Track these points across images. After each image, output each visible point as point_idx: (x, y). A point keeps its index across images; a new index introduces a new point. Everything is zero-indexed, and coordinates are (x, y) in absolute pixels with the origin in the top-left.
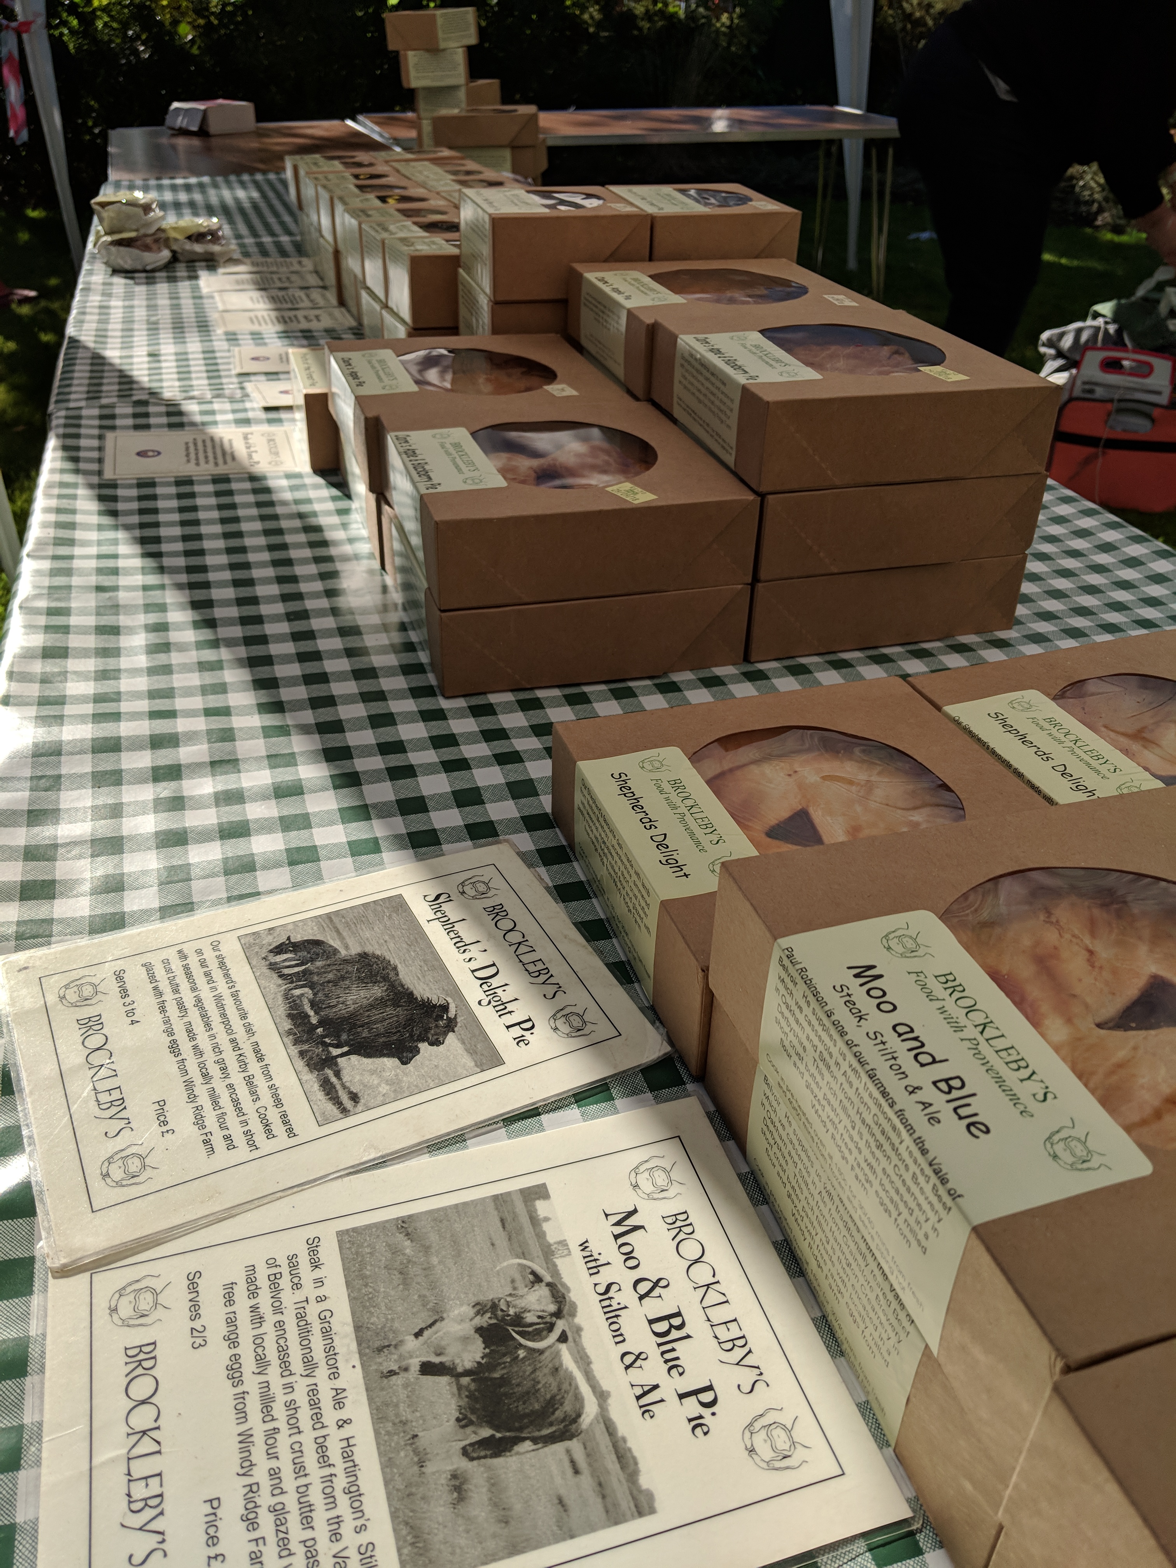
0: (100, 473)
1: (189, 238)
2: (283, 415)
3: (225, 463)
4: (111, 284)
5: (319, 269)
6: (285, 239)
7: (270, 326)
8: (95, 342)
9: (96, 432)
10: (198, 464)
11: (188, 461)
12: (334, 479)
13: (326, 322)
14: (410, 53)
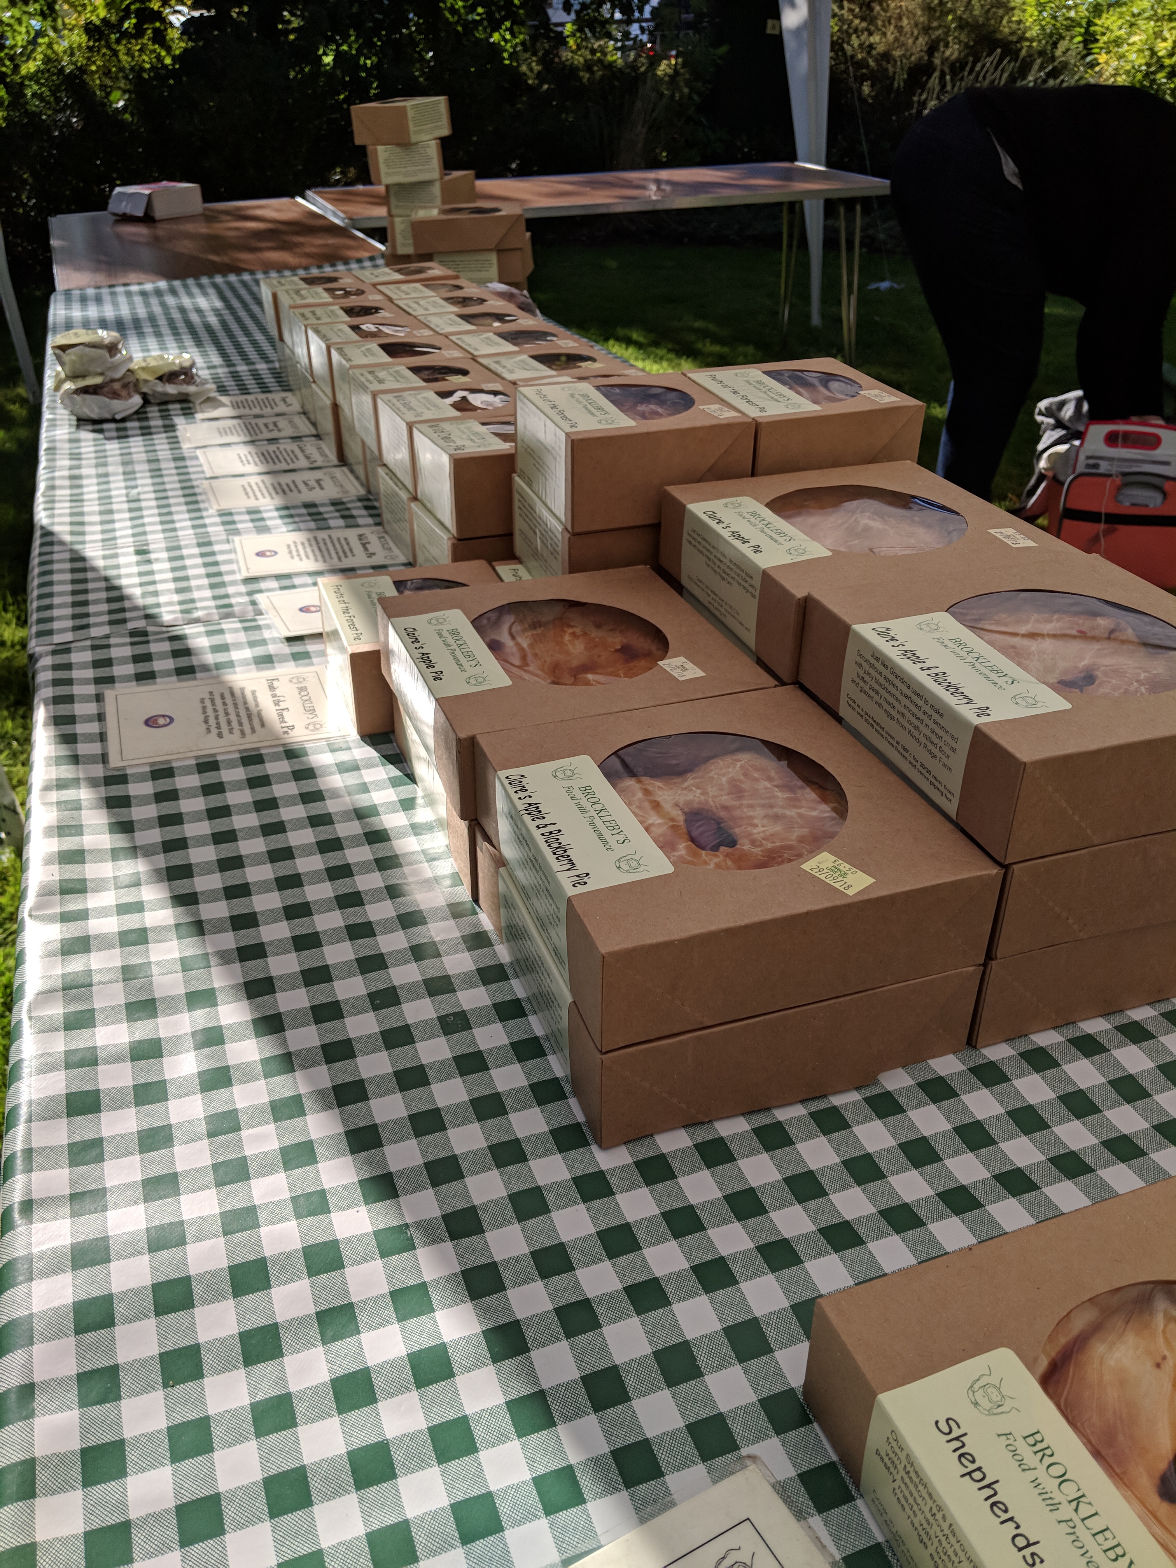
0: (104, 758)
1: (160, 378)
2: (311, 647)
3: (253, 731)
4: (78, 441)
5: (308, 407)
6: (261, 366)
7: (268, 500)
8: (72, 533)
9: (91, 689)
10: (220, 735)
11: (209, 730)
12: (389, 749)
13: (331, 492)
14: (380, 148)
